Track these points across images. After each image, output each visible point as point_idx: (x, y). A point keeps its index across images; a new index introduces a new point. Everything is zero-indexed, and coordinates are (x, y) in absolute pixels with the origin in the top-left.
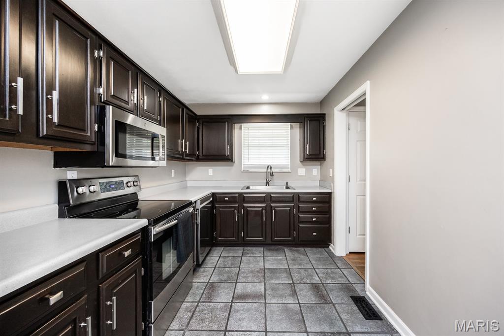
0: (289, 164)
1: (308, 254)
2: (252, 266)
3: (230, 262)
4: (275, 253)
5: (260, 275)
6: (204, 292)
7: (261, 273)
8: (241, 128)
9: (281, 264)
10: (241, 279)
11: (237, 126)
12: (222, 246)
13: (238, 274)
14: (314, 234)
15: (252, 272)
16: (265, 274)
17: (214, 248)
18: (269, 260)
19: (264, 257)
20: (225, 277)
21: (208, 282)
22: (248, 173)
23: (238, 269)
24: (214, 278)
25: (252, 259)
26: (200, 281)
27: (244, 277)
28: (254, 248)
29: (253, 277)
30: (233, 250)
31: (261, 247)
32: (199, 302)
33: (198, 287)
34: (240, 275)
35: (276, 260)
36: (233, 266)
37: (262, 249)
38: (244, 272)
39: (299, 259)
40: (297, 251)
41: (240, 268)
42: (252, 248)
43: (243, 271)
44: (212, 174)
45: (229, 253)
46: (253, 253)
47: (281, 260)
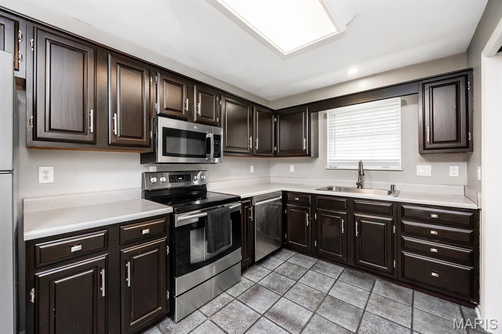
0: (400, 158)
1: (415, 303)
2: (313, 285)
3: (291, 271)
4: (356, 281)
5: (316, 300)
6: (246, 291)
7: (319, 299)
8: (325, 116)
9: (357, 299)
10: (290, 295)
11: (321, 114)
12: (295, 251)
13: (291, 288)
14: (434, 274)
15: (308, 292)
16: (322, 302)
17: (285, 250)
18: (340, 287)
19: (337, 280)
20: (275, 285)
21: (257, 283)
22: (334, 170)
23: (295, 282)
24: (264, 282)
25: (319, 276)
26: (250, 279)
27: (294, 294)
28: (331, 265)
29: (305, 298)
30: (305, 259)
31: (342, 266)
32: (236, 298)
33: (245, 284)
34: (292, 289)
35: (351, 290)
36: (291, 277)
37: (341, 269)
38: (298, 289)
39: (391, 303)
40: (396, 291)
41: (297, 282)
42: (329, 264)
43: (299, 286)
44: (293, 171)
45: (297, 261)
46: (325, 271)
47: (359, 293)
